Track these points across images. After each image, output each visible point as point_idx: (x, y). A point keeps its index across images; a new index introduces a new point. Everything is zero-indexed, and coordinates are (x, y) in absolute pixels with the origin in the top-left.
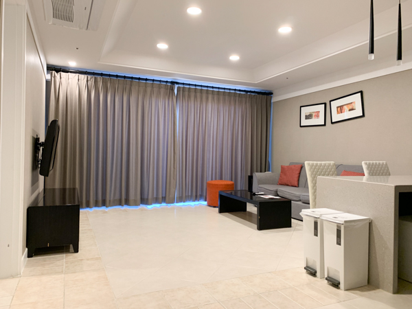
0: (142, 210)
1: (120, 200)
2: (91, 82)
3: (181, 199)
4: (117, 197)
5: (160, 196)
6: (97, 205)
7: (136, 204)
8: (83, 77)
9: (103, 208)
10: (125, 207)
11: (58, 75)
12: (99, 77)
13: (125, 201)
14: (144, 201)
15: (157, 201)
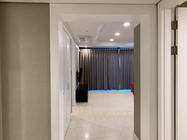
0: (108, 92)
1: (101, 88)
2: (92, 51)
3: (121, 89)
4: (100, 87)
5: (114, 88)
6: (94, 89)
7: (106, 90)
8: (89, 50)
9: (96, 91)
10: (103, 91)
11: (82, 50)
12: (94, 49)
13: (103, 88)
14: (109, 89)
15: (113, 89)
